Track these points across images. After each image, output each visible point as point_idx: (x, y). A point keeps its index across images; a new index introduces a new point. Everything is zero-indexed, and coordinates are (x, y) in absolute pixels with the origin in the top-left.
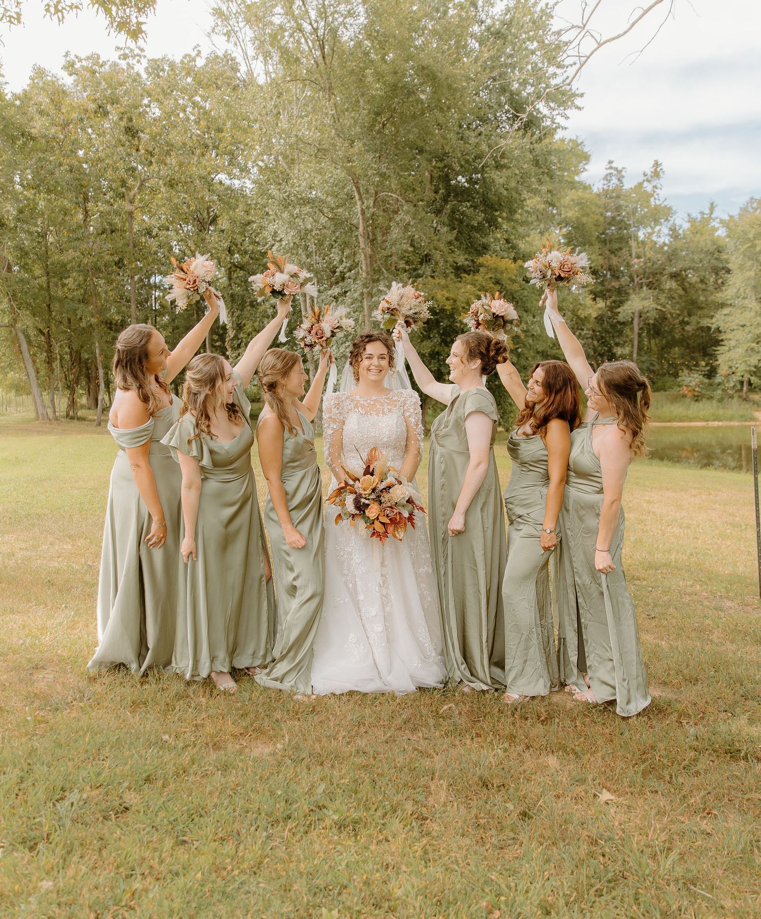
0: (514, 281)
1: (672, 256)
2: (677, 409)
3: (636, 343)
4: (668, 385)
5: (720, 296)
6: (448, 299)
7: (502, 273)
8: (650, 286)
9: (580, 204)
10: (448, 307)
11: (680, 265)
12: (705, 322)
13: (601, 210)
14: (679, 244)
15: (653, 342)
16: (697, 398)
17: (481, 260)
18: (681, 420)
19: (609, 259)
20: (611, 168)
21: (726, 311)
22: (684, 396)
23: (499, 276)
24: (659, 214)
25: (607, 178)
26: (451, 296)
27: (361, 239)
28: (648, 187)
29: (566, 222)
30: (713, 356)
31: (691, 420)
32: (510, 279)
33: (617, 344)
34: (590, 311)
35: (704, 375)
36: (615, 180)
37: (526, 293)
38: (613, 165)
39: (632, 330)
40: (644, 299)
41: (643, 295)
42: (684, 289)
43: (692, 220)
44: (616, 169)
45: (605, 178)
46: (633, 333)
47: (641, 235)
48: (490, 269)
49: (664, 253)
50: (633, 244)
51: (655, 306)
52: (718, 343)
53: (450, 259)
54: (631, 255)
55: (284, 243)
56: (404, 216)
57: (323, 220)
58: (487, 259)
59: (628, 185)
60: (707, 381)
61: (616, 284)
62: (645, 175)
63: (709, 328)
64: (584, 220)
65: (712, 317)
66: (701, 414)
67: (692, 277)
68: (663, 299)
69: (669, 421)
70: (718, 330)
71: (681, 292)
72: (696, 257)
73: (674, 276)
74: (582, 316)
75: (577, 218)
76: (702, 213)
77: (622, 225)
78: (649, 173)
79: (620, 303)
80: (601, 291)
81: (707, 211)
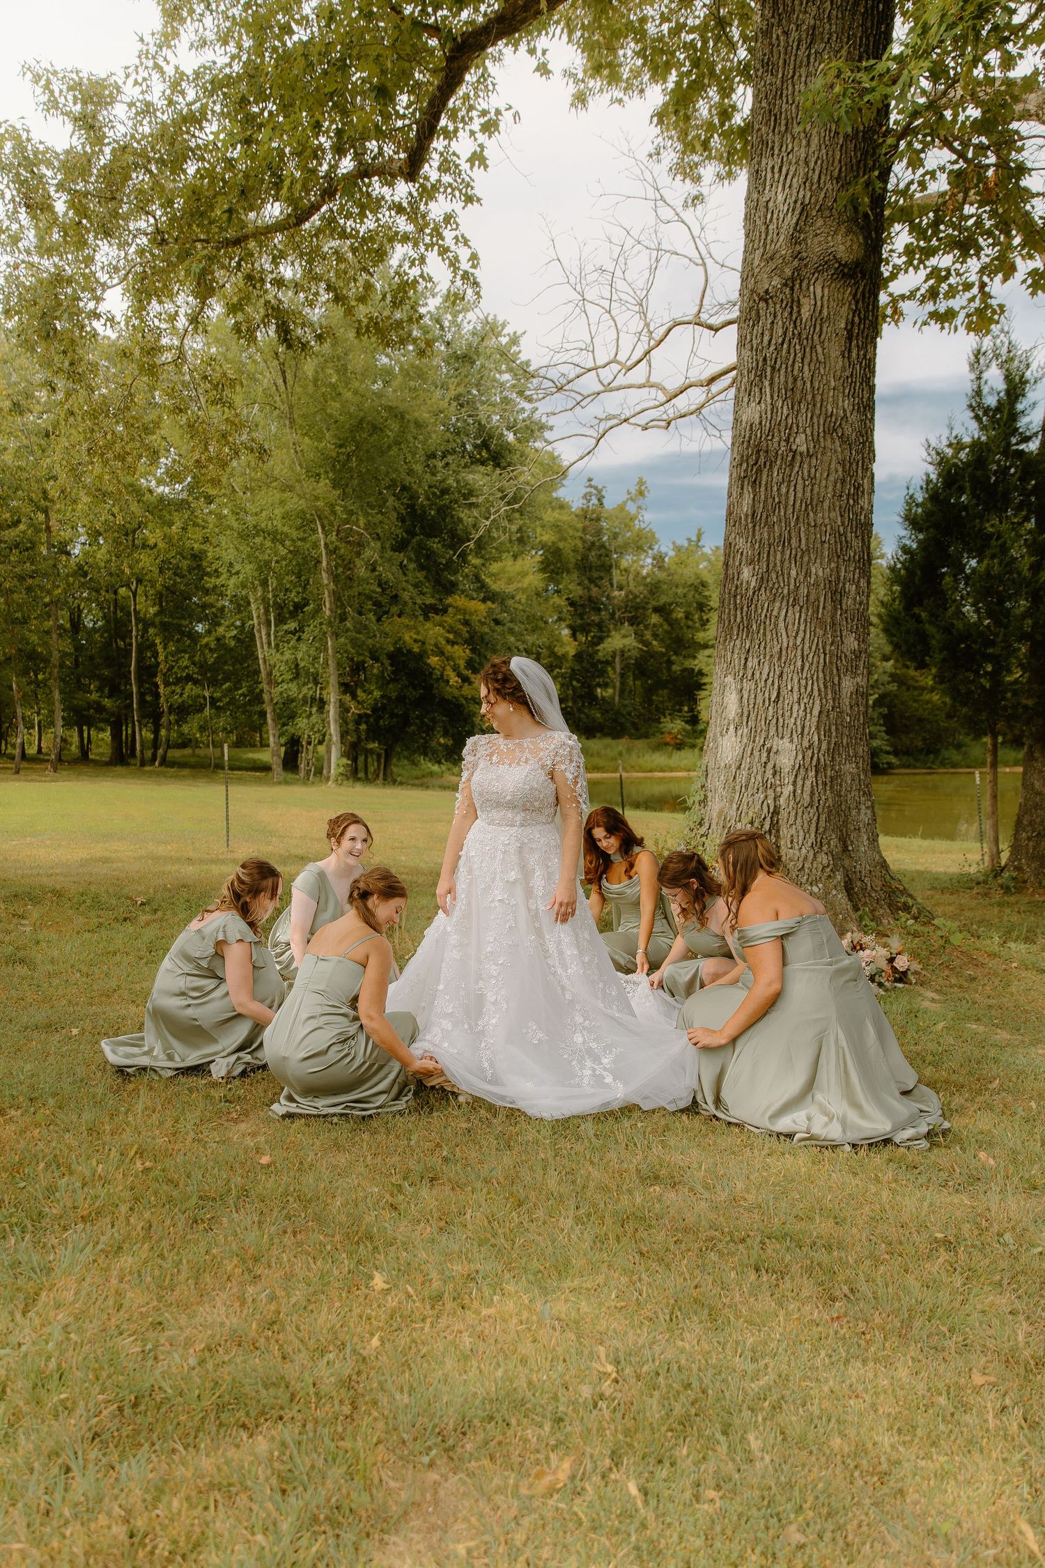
0: (484, 624)
1: (655, 588)
2: (659, 759)
3: (618, 684)
4: (651, 731)
5: (701, 636)
6: (416, 641)
7: (471, 614)
8: (633, 621)
9: (557, 527)
10: (416, 650)
11: (663, 599)
12: (690, 663)
13: (579, 534)
14: (662, 575)
15: (638, 683)
16: (679, 746)
17: (449, 600)
18: (662, 770)
19: (589, 589)
20: (591, 486)
21: (707, 652)
22: (667, 744)
23: (467, 617)
24: (642, 542)
25: (587, 497)
26: (419, 637)
27: (324, 575)
28: (631, 508)
29: (543, 546)
30: (695, 701)
31: (672, 770)
32: (480, 621)
33: (599, 685)
34: (568, 648)
35: (686, 722)
36: (594, 501)
37: (496, 636)
38: (593, 483)
39: (614, 669)
40: (625, 636)
41: (623, 632)
42: (670, 625)
43: (678, 549)
44: (596, 488)
45: (585, 497)
46: (613, 674)
47: (624, 563)
48: (458, 609)
49: (646, 585)
50: (615, 572)
51: (635, 644)
52: (700, 686)
53: (419, 601)
54: (612, 585)
55: (241, 576)
56: (372, 552)
57: (283, 552)
58: (457, 600)
59: (610, 503)
60: (688, 727)
61: (596, 618)
62: (629, 493)
63: (693, 670)
64: (561, 545)
65: (695, 657)
66: (684, 763)
67: (679, 614)
68: (648, 635)
69: (650, 771)
70: (701, 673)
71: (666, 627)
72: (680, 591)
73: (657, 610)
74: (560, 654)
75: (553, 543)
76: (689, 540)
77: (604, 551)
78: (634, 492)
79: (601, 640)
80: (581, 626)
81: (694, 538)
